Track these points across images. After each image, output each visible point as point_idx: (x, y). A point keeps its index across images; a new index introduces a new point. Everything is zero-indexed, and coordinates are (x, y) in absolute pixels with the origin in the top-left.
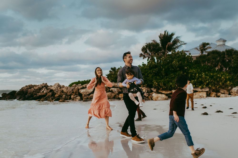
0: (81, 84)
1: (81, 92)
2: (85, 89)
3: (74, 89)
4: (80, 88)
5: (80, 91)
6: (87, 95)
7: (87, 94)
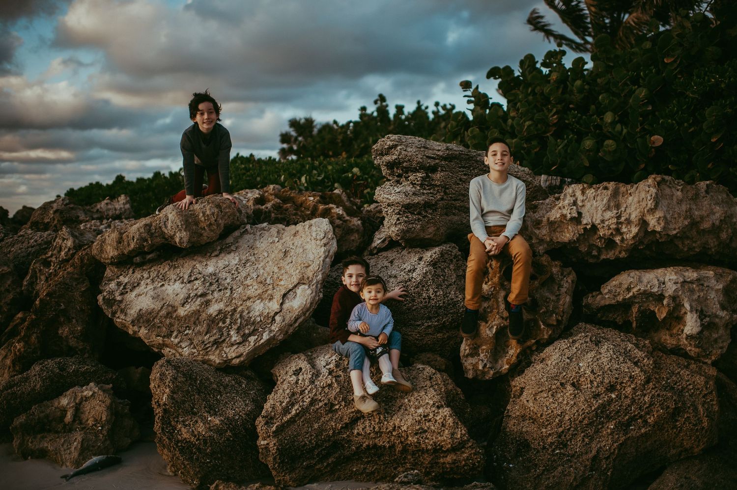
0: (132, 201)
1: (119, 319)
2: (186, 268)
3: (35, 265)
4: (111, 252)
5: (110, 302)
6: (226, 368)
7: (215, 358)
